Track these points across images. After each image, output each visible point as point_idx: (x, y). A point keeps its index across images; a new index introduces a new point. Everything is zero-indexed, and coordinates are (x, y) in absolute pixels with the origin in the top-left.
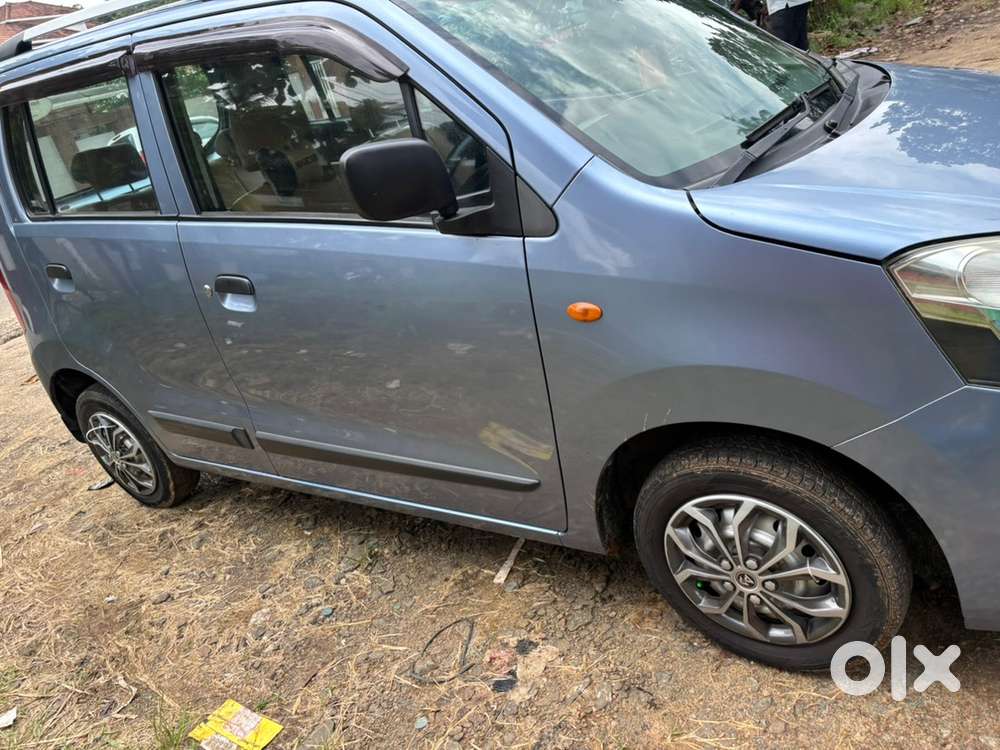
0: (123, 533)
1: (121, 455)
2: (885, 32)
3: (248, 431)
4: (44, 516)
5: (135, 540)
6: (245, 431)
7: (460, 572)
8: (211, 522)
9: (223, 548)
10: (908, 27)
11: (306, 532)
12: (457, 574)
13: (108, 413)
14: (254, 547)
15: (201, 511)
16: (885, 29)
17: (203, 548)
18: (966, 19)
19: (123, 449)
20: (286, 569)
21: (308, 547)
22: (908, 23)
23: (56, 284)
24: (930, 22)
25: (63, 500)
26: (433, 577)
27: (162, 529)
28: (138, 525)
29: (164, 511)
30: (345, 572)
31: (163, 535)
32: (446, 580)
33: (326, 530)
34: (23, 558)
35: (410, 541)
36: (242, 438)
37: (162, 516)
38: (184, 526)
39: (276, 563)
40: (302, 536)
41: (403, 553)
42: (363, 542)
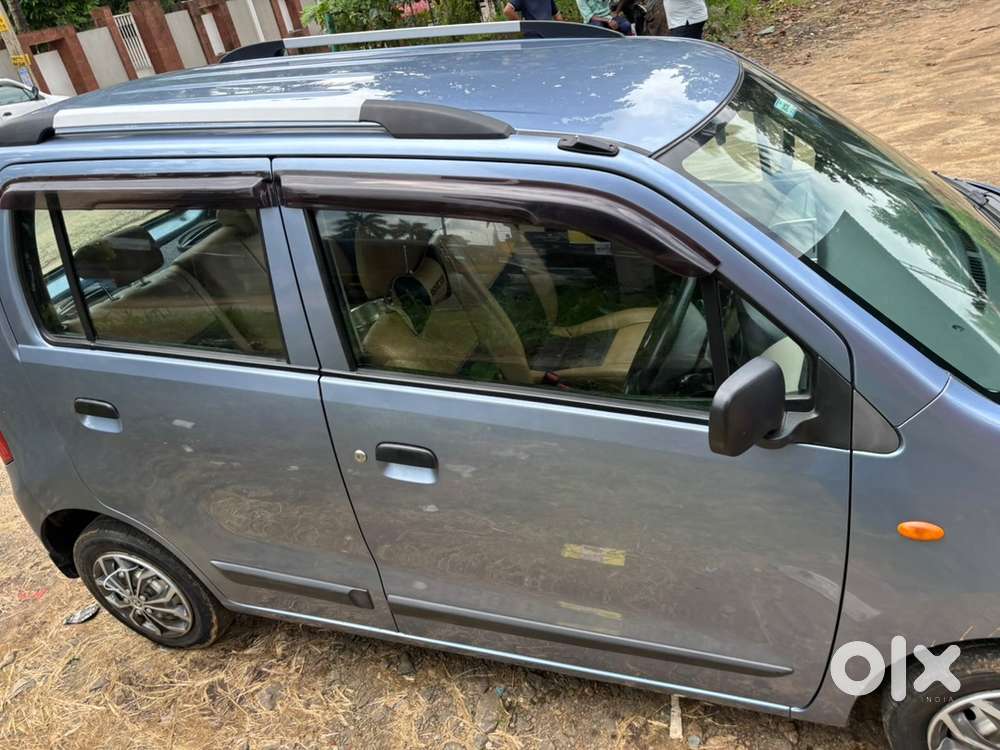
0: (150, 689)
1: (147, 600)
2: (742, 39)
3: (371, 593)
4: (21, 666)
5: (174, 701)
6: (368, 594)
7: (624, 725)
8: (270, 667)
9: (307, 706)
10: (763, 36)
11: (407, 678)
12: (622, 729)
13: (130, 555)
14: (348, 703)
15: (248, 652)
16: (742, 36)
17: (278, 707)
18: (816, 33)
19: (151, 594)
20: (409, 734)
21: (421, 699)
22: (763, 32)
23: (89, 422)
24: (783, 33)
25: (36, 639)
26: (595, 733)
27: (205, 682)
28: (166, 675)
29: (194, 654)
30: (486, 733)
31: (211, 689)
32: (614, 737)
33: (431, 673)
34: (21, 734)
35: (543, 684)
36: (359, 599)
37: (195, 662)
38: (236, 673)
39: (389, 726)
40: (404, 684)
41: (542, 701)
42: (488, 689)
